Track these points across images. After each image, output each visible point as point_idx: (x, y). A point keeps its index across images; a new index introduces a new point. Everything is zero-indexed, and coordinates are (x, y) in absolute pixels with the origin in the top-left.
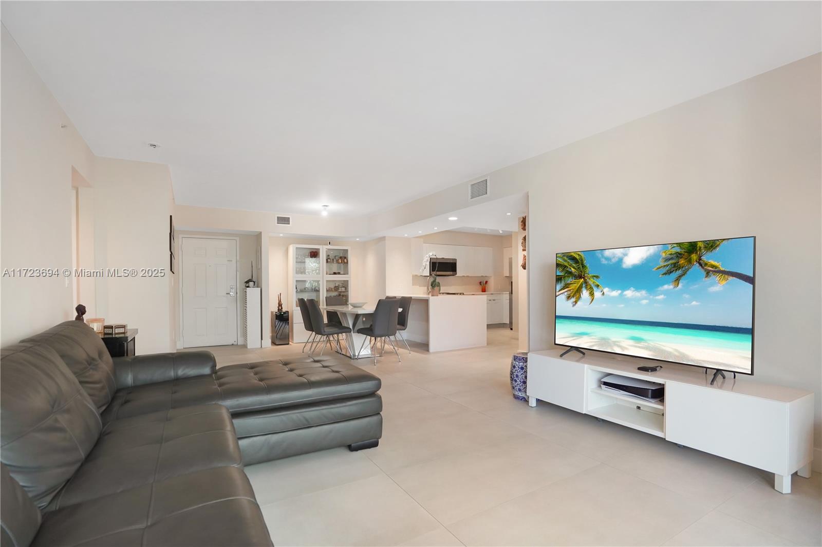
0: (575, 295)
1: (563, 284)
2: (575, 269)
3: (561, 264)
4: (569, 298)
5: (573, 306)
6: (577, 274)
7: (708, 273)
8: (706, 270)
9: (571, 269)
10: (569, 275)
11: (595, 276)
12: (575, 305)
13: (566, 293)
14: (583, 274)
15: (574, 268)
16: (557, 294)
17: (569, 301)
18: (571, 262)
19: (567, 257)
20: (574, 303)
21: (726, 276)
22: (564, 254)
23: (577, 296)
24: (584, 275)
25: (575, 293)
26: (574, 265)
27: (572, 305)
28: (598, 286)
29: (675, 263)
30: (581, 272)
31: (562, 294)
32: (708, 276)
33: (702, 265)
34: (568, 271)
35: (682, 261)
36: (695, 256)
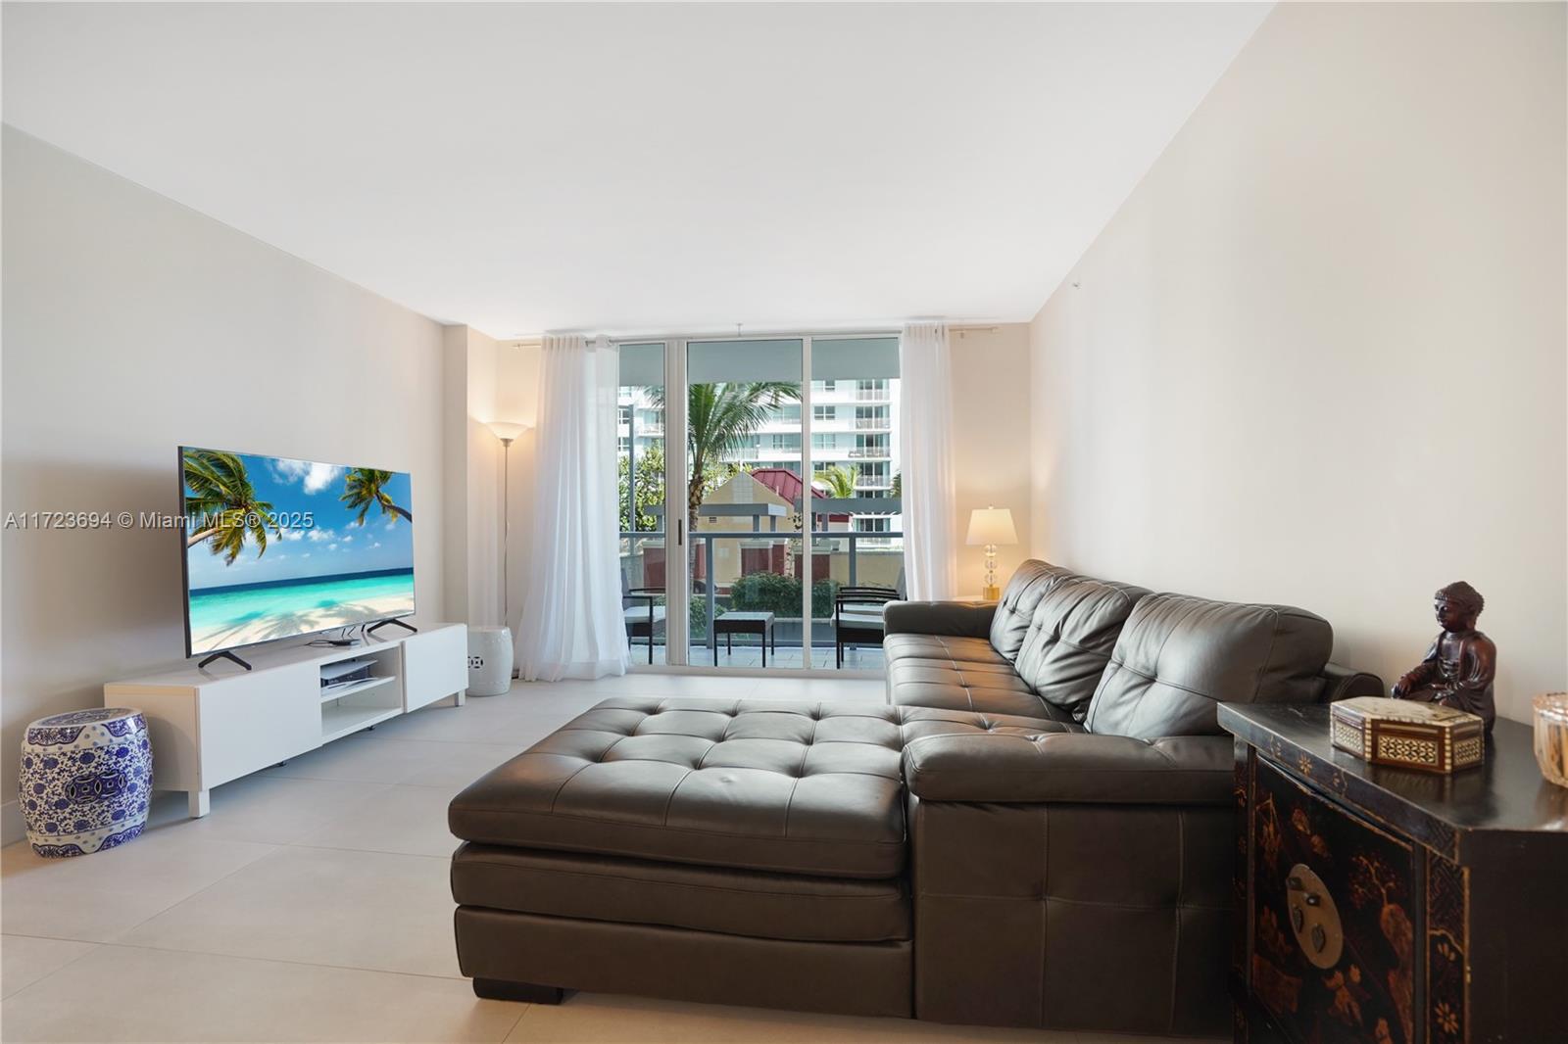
0: (230, 541)
2: (228, 487)
3: (195, 475)
4: (217, 548)
5: (228, 565)
6: (230, 496)
7: (384, 507)
8: (383, 504)
9: (218, 486)
10: (215, 499)
11: (264, 505)
12: (232, 561)
13: (210, 539)
14: (243, 498)
15: (224, 485)
16: (190, 540)
17: (218, 555)
18: (218, 473)
19: (209, 460)
20: (230, 559)
21: (395, 513)
22: (203, 455)
23: (235, 543)
24: (245, 502)
25: (231, 538)
26: (225, 479)
27: (225, 563)
29: (359, 494)
30: (240, 494)
31: (203, 539)
32: (384, 512)
33: (380, 498)
34: (212, 490)
35: (364, 492)
36: (373, 487)
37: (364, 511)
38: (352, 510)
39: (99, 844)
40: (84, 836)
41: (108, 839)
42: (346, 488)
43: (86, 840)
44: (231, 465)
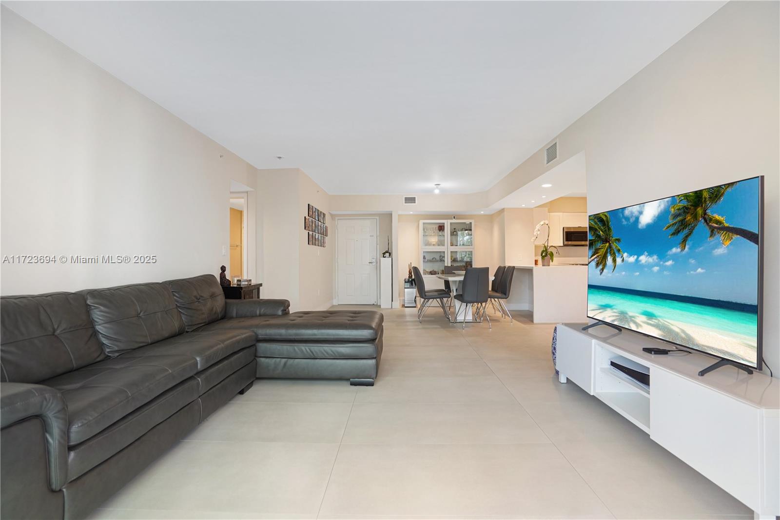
0: (602, 262)
1: (593, 249)
3: (593, 227)
4: (597, 265)
6: (604, 237)
7: (713, 231)
8: (710, 227)
9: (599, 232)
10: (598, 239)
11: (617, 239)
12: (602, 273)
13: (596, 260)
14: (608, 237)
15: (602, 230)
16: (590, 260)
17: (598, 269)
18: (600, 225)
19: (597, 219)
20: (601, 271)
21: (731, 234)
22: (595, 216)
23: (604, 263)
24: (609, 239)
25: (602, 260)
26: (602, 227)
28: (619, 251)
29: (682, 221)
30: (607, 235)
31: (593, 260)
32: (712, 234)
33: (707, 220)
34: (598, 234)
35: (689, 218)
37: (687, 237)
38: (675, 237)
42: (670, 217)
44: (605, 219)
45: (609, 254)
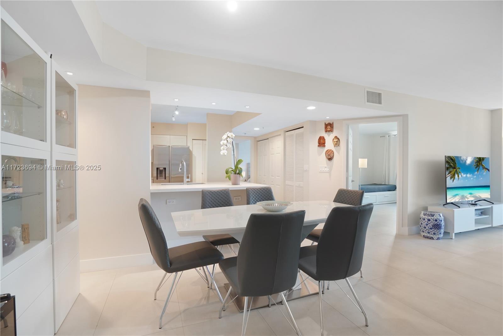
0: (453, 177)
1: (449, 172)
3: (448, 162)
4: (451, 178)
6: (453, 166)
7: (483, 168)
10: (451, 167)
11: (459, 168)
13: (450, 176)
15: (452, 164)
16: (447, 176)
17: (451, 180)
20: (453, 181)
21: (486, 170)
22: (449, 157)
24: (456, 167)
26: (452, 162)
28: (460, 172)
29: (477, 164)
33: (482, 165)
34: (450, 165)
35: (479, 164)
36: (481, 162)
37: (478, 169)
38: (476, 169)
39: (437, 238)
40: (435, 236)
41: (438, 238)
42: (475, 163)
43: (435, 237)
44: (453, 159)
45: (456, 174)
